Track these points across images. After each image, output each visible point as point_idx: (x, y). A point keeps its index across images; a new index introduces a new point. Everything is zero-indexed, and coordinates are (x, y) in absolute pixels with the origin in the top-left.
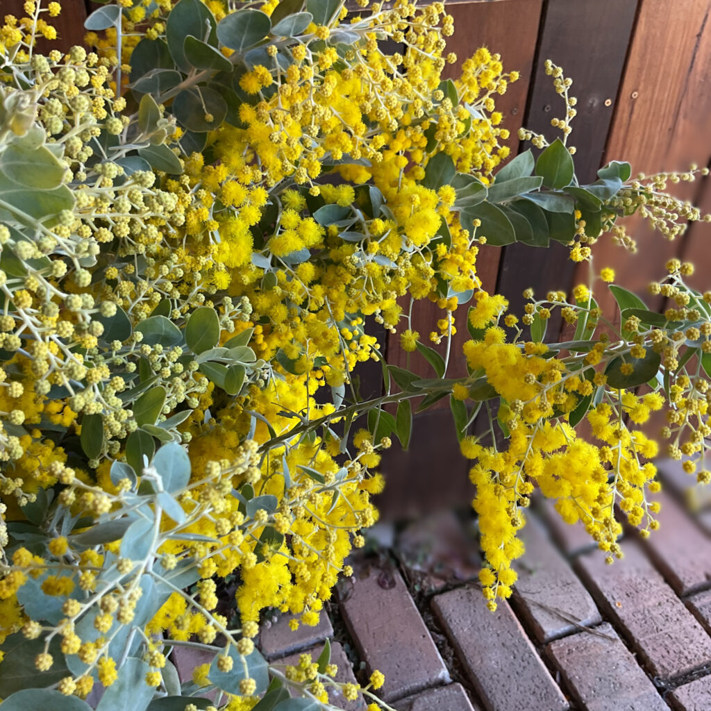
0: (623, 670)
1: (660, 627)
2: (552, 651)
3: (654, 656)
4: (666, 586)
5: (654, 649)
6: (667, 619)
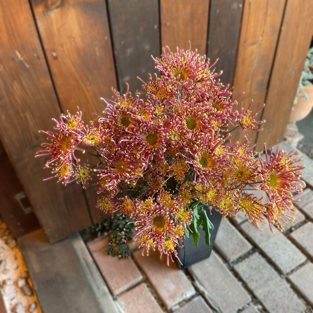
2: (242, 228)
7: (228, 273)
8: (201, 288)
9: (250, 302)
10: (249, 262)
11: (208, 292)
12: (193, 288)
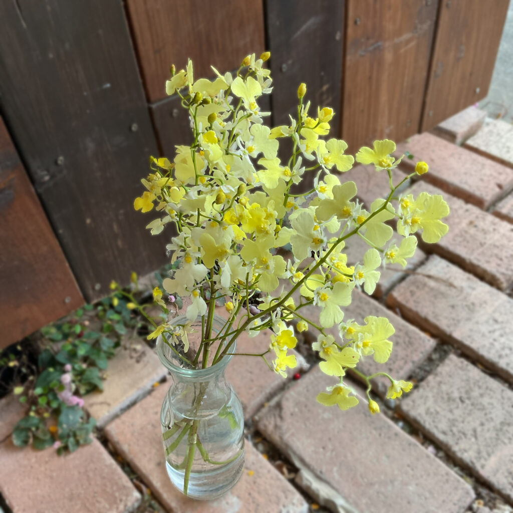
0: (469, 291)
1: (483, 241)
2: (395, 300)
3: (491, 267)
4: (469, 206)
5: (488, 262)
6: (485, 232)
7: (389, 427)
8: (323, 491)
9: (473, 502)
10: (440, 383)
11: (346, 498)
12: (298, 496)
